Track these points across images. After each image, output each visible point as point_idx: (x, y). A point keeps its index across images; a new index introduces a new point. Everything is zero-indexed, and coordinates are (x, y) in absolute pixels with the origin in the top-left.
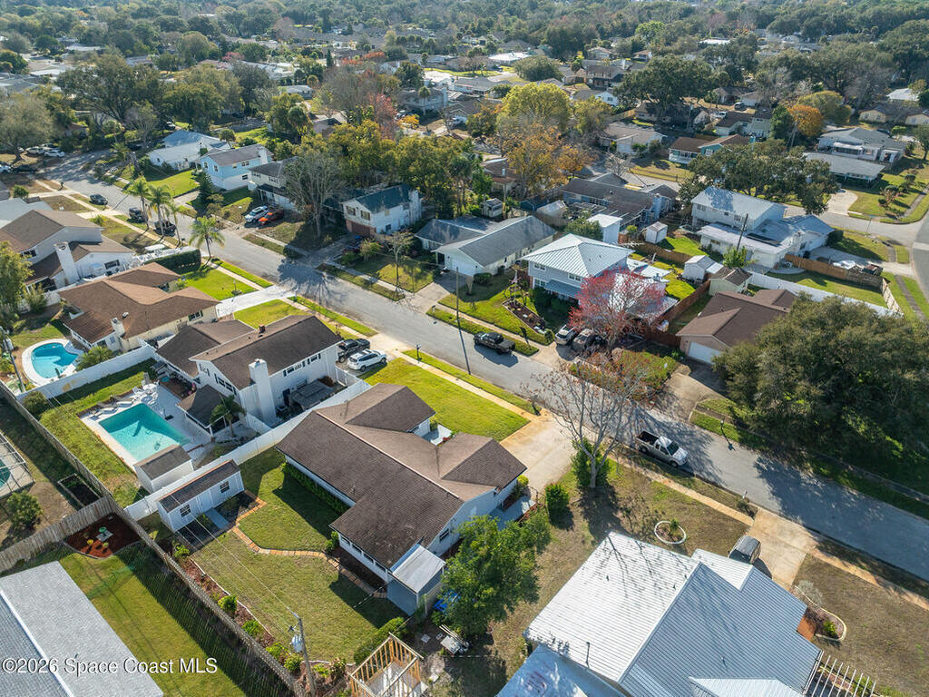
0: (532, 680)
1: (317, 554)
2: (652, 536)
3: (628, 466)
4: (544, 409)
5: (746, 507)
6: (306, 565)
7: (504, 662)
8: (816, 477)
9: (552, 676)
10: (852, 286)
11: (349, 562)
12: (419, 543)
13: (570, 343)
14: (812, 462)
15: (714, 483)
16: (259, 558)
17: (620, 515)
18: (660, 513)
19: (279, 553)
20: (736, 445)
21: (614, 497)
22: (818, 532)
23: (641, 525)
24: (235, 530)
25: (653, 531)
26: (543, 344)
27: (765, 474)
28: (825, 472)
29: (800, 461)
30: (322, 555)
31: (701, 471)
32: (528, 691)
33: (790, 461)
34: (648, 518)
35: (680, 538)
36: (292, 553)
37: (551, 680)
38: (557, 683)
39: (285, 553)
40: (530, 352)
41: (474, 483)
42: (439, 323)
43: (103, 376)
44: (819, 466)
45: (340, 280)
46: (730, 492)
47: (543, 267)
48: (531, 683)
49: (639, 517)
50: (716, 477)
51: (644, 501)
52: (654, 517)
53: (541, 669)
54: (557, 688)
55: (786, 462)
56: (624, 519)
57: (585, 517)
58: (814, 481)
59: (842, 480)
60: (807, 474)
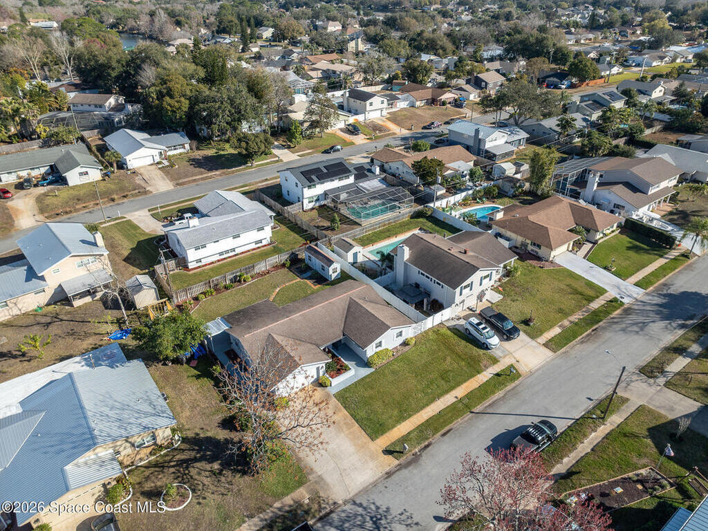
2: (180, 479)
3: (277, 505)
4: (397, 462)
17: (216, 466)
18: (201, 500)
21: (239, 471)
23: (196, 477)
25: (184, 483)
34: (200, 487)
43: (454, 225)
49: (206, 481)
51: (223, 494)
52: (199, 493)
56: (208, 467)
57: (226, 439)
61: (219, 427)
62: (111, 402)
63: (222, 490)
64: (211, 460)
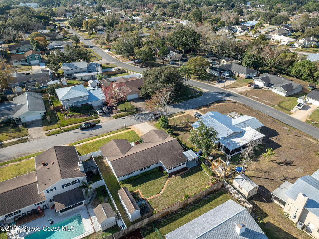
0: (228, 144)
11: (175, 173)
12: (183, 152)
13: (104, 113)
15: (173, 114)
16: (164, 193)
17: (178, 127)
22: (193, 108)
24: (148, 199)
26: (98, 118)
27: (174, 107)
28: (178, 101)
30: (169, 179)
36: (165, 185)
37: (228, 142)
39: (165, 187)
40: (99, 122)
46: (177, 113)
47: (68, 100)
50: (171, 113)
54: (230, 142)
58: (179, 104)
59: (181, 101)
60: (177, 103)
61: (180, 134)
63: (175, 123)
64: (180, 128)
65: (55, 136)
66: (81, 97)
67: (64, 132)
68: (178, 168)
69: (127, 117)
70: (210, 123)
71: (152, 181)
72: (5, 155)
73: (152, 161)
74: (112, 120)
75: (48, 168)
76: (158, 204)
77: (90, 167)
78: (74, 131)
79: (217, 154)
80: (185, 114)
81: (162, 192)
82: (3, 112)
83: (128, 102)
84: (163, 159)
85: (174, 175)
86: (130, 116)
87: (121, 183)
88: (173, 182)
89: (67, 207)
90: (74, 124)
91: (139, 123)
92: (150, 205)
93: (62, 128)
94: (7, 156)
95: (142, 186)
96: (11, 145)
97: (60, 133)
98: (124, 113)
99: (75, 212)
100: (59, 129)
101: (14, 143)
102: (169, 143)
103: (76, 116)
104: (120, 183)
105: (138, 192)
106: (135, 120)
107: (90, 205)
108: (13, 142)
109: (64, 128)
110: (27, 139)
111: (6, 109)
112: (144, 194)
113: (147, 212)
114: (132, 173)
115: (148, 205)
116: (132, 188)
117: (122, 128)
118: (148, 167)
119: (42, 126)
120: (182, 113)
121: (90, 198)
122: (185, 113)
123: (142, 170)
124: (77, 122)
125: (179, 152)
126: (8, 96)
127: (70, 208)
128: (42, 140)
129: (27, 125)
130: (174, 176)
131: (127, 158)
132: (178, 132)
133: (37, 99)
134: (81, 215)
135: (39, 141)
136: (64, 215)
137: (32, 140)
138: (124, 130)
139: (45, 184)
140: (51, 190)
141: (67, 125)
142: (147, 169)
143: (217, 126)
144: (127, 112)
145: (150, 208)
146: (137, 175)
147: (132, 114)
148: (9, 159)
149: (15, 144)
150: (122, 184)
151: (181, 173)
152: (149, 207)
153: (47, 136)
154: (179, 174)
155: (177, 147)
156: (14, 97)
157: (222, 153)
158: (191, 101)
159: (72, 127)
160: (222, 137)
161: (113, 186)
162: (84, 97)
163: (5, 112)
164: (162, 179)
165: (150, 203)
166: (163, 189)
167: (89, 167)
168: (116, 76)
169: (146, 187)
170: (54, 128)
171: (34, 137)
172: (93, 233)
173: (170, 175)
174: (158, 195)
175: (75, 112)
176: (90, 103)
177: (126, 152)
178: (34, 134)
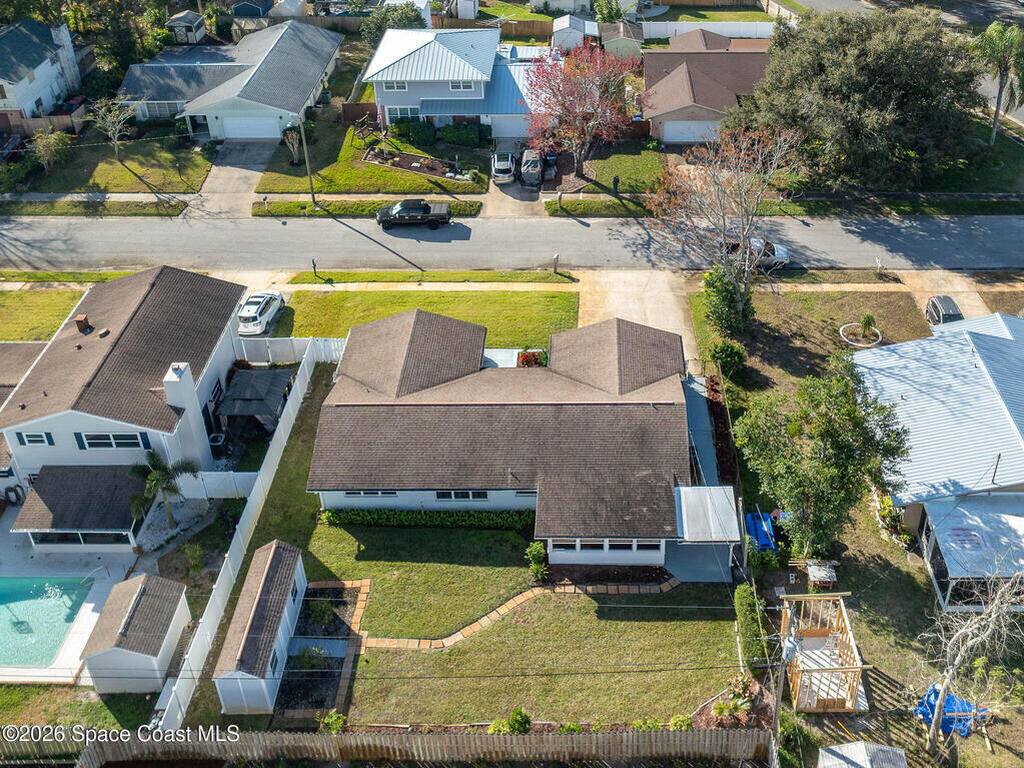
0: (961, 538)
1: (529, 594)
2: (852, 347)
5: (886, 276)
6: (535, 616)
7: (879, 557)
8: (906, 219)
9: (970, 522)
10: (730, 11)
11: (584, 576)
12: (676, 485)
13: (518, 177)
14: (889, 204)
15: (831, 268)
16: (457, 652)
17: (798, 343)
18: (830, 321)
19: (476, 627)
20: (807, 219)
21: (770, 328)
22: (961, 269)
24: (369, 642)
25: (846, 342)
26: (480, 193)
27: (865, 236)
28: (907, 209)
29: (878, 209)
30: (538, 591)
31: (807, 261)
32: (969, 549)
33: (869, 213)
34: (826, 331)
35: (876, 336)
36: (494, 615)
37: (974, 525)
38: (982, 525)
39: (485, 622)
40: (474, 211)
41: (654, 381)
42: (291, 221)
44: (898, 206)
45: (26, 219)
46: (855, 269)
47: (401, 85)
48: (963, 541)
49: (817, 336)
50: (827, 260)
51: (800, 317)
52: (829, 328)
53: (952, 523)
54: (988, 529)
55: (867, 216)
56: (808, 345)
57: (770, 364)
58: (907, 223)
59: (927, 210)
60: (894, 219)
61: (774, 383)
62: (951, 399)
63: (799, 321)
64: (802, 351)
65: (276, 223)
66: (456, 85)
67: (321, 216)
68: (606, 557)
69: (605, 224)
70: (950, 380)
71: (453, 567)
72: (81, 247)
73: (498, 469)
74: (534, 220)
75: (79, 347)
76: (386, 692)
77: (250, 400)
78: (357, 223)
79: (887, 565)
80: (891, 287)
81: (449, 642)
82: (168, 81)
83: (662, 151)
84: (556, 480)
85: (576, 582)
86: (621, 220)
87: (328, 518)
88: (540, 619)
89: (54, 531)
90: (378, 192)
91: (632, 267)
92: (353, 675)
93: (320, 198)
94: (84, 253)
95: (393, 573)
96: (124, 215)
97: (304, 216)
98: (604, 198)
99: (86, 563)
100: (306, 198)
101: (139, 210)
102: (639, 414)
103: (405, 163)
104: (324, 516)
105: (356, 591)
106: (625, 247)
107: (151, 562)
108: (137, 204)
109: (329, 198)
110: (186, 204)
111: (181, 72)
112: (370, 615)
113: (317, 702)
114: (391, 492)
115: (346, 670)
116: (351, 560)
117: (545, 267)
118: (481, 494)
119: (263, 167)
120: (883, 277)
121: (174, 532)
122: (897, 280)
123: (443, 494)
124: (391, 189)
125: (659, 477)
126: (237, 24)
127: (74, 539)
128: (227, 223)
129: (220, 152)
130: (571, 589)
131: (402, 415)
132: (773, 372)
133: (310, 55)
134: (94, 588)
135: (215, 227)
136: (47, 555)
137: (198, 213)
138: (545, 280)
139: (23, 407)
140: (35, 439)
141: (348, 192)
142: (471, 503)
143: (969, 411)
144: (621, 199)
145: (343, 691)
146: (410, 512)
147: (635, 215)
148: (81, 265)
149: (135, 215)
150: (331, 524)
151: (612, 589)
152: (344, 683)
153: (254, 215)
154: (601, 588)
155: (665, 449)
156: (251, 31)
157: (922, 570)
158: (981, 225)
159: (359, 205)
160: (955, 484)
161: (290, 517)
162: (467, 85)
163: (172, 83)
164: (504, 576)
165: (361, 664)
166: (467, 631)
167: (248, 397)
168: (704, 17)
169: (404, 584)
170: (296, 188)
171: (208, 206)
172: (64, 686)
173: (552, 576)
174: (425, 645)
175: (412, 143)
176: (485, 120)
177: (423, 387)
178: (217, 195)
